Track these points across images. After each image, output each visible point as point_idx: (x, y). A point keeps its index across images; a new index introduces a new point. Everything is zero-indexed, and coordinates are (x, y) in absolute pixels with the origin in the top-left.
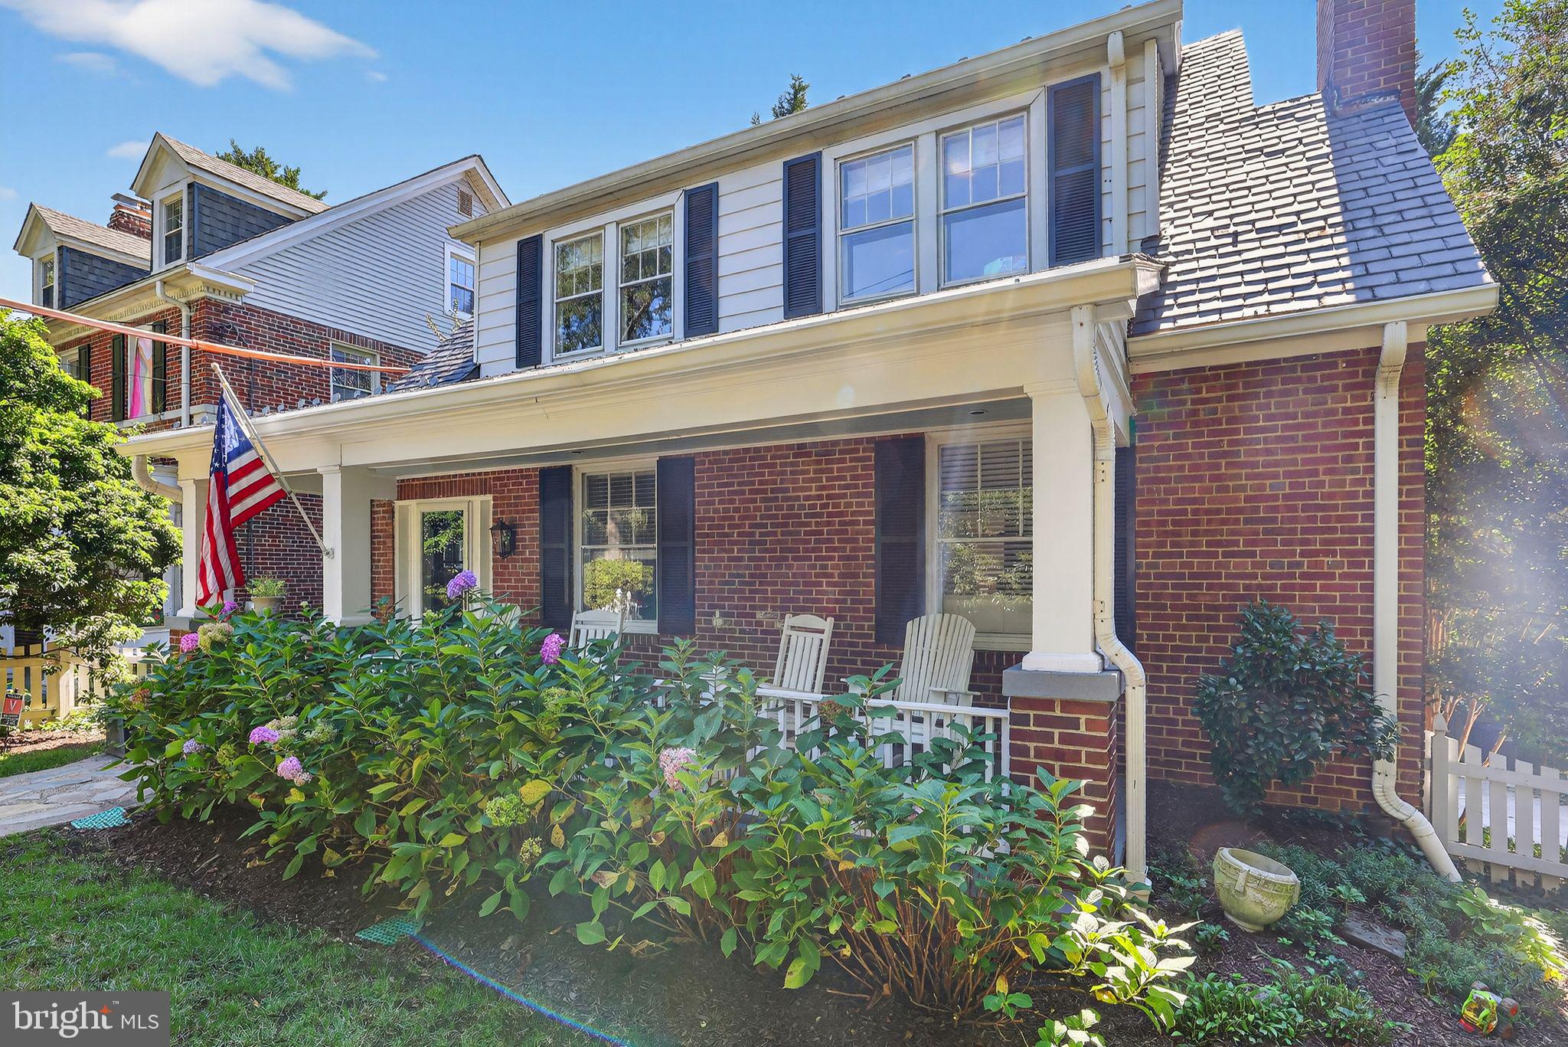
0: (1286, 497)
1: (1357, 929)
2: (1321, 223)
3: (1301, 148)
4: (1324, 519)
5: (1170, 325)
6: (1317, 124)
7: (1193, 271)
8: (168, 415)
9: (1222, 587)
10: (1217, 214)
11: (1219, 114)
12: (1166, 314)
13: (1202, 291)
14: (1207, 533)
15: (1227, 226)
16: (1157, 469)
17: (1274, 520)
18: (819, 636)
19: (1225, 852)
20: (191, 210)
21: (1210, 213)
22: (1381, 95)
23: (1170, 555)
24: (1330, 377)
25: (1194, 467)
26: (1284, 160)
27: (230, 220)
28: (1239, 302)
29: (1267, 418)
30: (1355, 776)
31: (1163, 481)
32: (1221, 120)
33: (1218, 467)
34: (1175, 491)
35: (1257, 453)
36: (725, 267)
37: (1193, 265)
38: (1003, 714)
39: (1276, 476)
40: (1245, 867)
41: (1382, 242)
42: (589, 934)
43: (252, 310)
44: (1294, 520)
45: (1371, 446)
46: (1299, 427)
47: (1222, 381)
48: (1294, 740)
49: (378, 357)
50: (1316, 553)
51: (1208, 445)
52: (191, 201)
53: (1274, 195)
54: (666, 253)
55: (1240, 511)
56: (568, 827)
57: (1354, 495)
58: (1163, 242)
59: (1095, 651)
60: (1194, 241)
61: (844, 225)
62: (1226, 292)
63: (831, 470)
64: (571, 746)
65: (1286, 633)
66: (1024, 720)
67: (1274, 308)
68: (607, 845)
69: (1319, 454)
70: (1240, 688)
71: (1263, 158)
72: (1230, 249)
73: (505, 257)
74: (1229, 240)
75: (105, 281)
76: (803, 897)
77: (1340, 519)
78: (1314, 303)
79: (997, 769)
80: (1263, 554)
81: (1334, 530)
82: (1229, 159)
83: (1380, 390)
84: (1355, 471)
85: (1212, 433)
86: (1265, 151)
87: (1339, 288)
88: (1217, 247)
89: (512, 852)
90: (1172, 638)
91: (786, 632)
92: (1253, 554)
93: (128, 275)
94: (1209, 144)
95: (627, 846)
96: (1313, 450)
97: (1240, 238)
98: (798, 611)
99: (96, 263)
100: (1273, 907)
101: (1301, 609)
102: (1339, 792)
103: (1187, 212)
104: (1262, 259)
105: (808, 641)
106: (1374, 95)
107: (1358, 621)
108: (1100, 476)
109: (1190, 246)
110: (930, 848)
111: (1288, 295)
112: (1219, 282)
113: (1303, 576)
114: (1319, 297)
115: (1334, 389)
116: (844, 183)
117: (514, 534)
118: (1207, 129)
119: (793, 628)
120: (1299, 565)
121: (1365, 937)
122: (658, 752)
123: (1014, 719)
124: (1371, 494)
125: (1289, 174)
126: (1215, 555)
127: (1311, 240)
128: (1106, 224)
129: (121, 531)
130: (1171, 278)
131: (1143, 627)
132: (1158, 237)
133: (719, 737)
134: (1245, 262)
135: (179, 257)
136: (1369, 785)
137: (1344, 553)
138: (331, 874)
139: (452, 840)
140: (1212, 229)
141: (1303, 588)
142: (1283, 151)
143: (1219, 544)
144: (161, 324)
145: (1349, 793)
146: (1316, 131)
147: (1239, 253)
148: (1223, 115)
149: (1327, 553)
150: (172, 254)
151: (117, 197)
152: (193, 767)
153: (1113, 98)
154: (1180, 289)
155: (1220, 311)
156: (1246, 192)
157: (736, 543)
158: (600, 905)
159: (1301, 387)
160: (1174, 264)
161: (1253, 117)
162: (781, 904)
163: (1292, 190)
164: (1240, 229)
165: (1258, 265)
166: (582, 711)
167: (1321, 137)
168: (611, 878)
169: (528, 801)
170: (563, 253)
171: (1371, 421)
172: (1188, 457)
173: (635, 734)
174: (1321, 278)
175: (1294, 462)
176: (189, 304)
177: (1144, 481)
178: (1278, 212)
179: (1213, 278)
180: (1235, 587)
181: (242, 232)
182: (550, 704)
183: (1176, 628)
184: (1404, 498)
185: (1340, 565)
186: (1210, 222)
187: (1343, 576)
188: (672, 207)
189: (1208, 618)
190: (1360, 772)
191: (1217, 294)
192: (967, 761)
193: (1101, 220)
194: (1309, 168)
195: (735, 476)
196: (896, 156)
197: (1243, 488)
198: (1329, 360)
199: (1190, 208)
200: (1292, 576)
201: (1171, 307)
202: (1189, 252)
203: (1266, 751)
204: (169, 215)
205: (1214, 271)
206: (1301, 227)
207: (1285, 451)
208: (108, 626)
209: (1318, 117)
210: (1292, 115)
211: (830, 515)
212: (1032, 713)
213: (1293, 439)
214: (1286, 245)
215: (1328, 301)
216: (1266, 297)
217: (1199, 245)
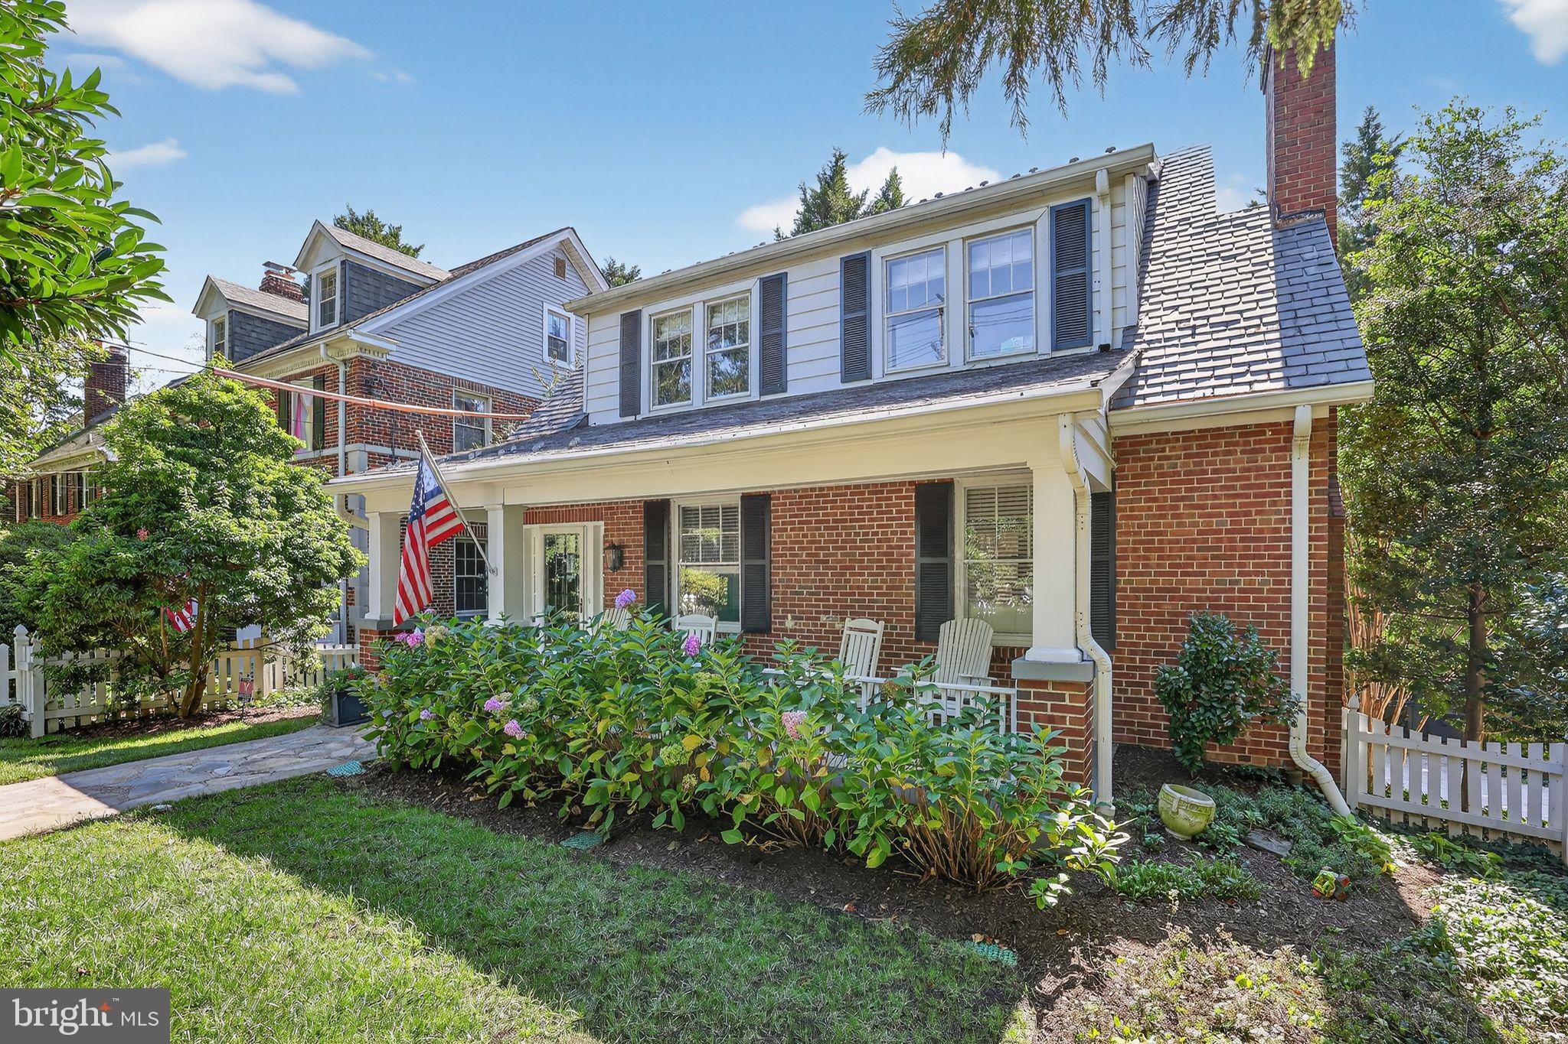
0: (1228, 531)
1: (1257, 838)
2: (1257, 322)
3: (1249, 255)
4: (1256, 548)
5: (1141, 402)
6: (1263, 233)
7: (1161, 357)
8: (326, 452)
9: (1182, 598)
10: (1181, 309)
11: (1189, 218)
12: (1139, 392)
13: (1166, 374)
14: (1169, 557)
15: (1188, 320)
16: (1132, 509)
17: (1219, 549)
18: (874, 635)
19: (1166, 787)
20: (343, 283)
21: (1176, 308)
22: (1311, 212)
23: (1141, 574)
24: (1260, 442)
25: (1160, 508)
26: (1235, 264)
27: (373, 290)
28: (1192, 385)
29: (1214, 472)
30: (1277, 740)
31: (1136, 518)
32: (1190, 224)
33: (1177, 508)
34: (1145, 526)
35: (1207, 497)
36: (792, 340)
37: (1161, 352)
38: (1012, 691)
39: (1220, 515)
40: (1178, 795)
41: (1300, 340)
42: (731, 837)
43: (393, 365)
44: (1234, 549)
45: (1289, 494)
46: (1238, 479)
47: (1181, 443)
48: (1225, 711)
49: (491, 400)
50: (1249, 574)
51: (1171, 491)
52: (344, 276)
53: (1226, 294)
54: (744, 327)
55: (1194, 541)
56: (713, 768)
57: (1277, 530)
58: (1140, 332)
59: (1077, 647)
60: (1162, 332)
61: (890, 308)
62: (1184, 376)
63: (880, 506)
64: (715, 712)
65: (1220, 634)
66: (1027, 695)
67: (1218, 391)
68: (745, 777)
69: (1252, 500)
70: (1186, 673)
71: (1220, 261)
72: (1190, 340)
73: (609, 329)
74: (1190, 332)
75: (264, 338)
76: (881, 805)
77: (1267, 548)
78: (1246, 388)
79: (1008, 728)
80: (1211, 574)
81: (1262, 557)
82: (1194, 260)
83: (1295, 454)
84: (1278, 512)
85: (1173, 482)
86: (1222, 255)
87: (1265, 377)
88: (1179, 338)
89: (674, 785)
90: (1143, 637)
91: (846, 632)
92: (1203, 574)
93: (283, 333)
94: (1180, 245)
95: (757, 779)
96: (1248, 496)
97: (1197, 331)
98: (855, 615)
99: (257, 323)
100: (1198, 823)
101: (1239, 615)
102: (1264, 752)
103: (1159, 306)
104: (1212, 349)
105: (864, 638)
106: (1306, 212)
107: (1281, 624)
108: (1080, 526)
109: (1160, 336)
110: (963, 770)
111: (1228, 381)
112: (1180, 368)
113: (1241, 591)
114: (1250, 383)
115: (1263, 451)
116: (889, 276)
117: (622, 553)
118: (1179, 232)
119: (851, 629)
120: (1237, 582)
121: (1263, 844)
122: (780, 713)
123: (1020, 694)
124: (1289, 530)
125: (1239, 277)
126: (1175, 574)
127: (1249, 335)
128: (1096, 316)
129: (318, 551)
130: (1144, 363)
131: (1122, 628)
132: (1136, 327)
133: (821, 705)
134: (1199, 351)
135: (332, 320)
136: (1287, 746)
137: (1270, 574)
138: (532, 804)
139: (630, 777)
140: (1177, 322)
141: (1240, 599)
142: (1235, 256)
143: (1178, 566)
144: (321, 379)
145: (1272, 753)
146: (1261, 240)
147: (1196, 343)
148: (1192, 220)
149: (1257, 574)
150: (327, 316)
151: (267, 264)
152: (430, 729)
153: (1101, 217)
154: (1150, 372)
155: (1178, 392)
156: (1205, 291)
157: (804, 562)
158: (738, 817)
159: (1239, 449)
160: (1146, 350)
161: (1214, 224)
162: (866, 810)
163: (1239, 292)
164: (1199, 322)
165: (1208, 354)
166: (724, 688)
167: (1264, 246)
168: (748, 799)
169: (686, 749)
170: (659, 323)
171: (1289, 475)
172: (1155, 500)
173: (763, 701)
174: (1253, 368)
175: (1234, 505)
176: (345, 362)
177: (1123, 518)
178: (1228, 309)
179: (1175, 364)
180: (1190, 598)
181: (382, 299)
182: (699, 685)
183: (1147, 629)
184: (1313, 533)
185: (1267, 583)
186: (1176, 316)
187: (1270, 591)
188: (749, 290)
189: (1170, 622)
190: (1282, 737)
191: (1176, 377)
192: (987, 722)
193: (1092, 311)
194: (1253, 272)
195: (804, 509)
196: (931, 255)
197: (1196, 524)
198: (1260, 429)
199: (1162, 302)
200: (1232, 590)
201: (1142, 387)
202: (1159, 341)
203: (1204, 720)
204: (324, 286)
205: (1175, 358)
206: (1243, 324)
207: (1227, 496)
208: (310, 626)
209: (1264, 227)
210: (1244, 224)
211: (879, 541)
212: (1032, 690)
213: (1233, 487)
214: (1231, 338)
215: (1256, 387)
216: (1213, 382)
217: (1167, 335)
